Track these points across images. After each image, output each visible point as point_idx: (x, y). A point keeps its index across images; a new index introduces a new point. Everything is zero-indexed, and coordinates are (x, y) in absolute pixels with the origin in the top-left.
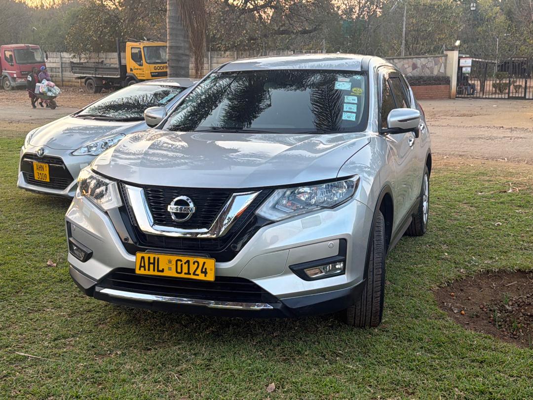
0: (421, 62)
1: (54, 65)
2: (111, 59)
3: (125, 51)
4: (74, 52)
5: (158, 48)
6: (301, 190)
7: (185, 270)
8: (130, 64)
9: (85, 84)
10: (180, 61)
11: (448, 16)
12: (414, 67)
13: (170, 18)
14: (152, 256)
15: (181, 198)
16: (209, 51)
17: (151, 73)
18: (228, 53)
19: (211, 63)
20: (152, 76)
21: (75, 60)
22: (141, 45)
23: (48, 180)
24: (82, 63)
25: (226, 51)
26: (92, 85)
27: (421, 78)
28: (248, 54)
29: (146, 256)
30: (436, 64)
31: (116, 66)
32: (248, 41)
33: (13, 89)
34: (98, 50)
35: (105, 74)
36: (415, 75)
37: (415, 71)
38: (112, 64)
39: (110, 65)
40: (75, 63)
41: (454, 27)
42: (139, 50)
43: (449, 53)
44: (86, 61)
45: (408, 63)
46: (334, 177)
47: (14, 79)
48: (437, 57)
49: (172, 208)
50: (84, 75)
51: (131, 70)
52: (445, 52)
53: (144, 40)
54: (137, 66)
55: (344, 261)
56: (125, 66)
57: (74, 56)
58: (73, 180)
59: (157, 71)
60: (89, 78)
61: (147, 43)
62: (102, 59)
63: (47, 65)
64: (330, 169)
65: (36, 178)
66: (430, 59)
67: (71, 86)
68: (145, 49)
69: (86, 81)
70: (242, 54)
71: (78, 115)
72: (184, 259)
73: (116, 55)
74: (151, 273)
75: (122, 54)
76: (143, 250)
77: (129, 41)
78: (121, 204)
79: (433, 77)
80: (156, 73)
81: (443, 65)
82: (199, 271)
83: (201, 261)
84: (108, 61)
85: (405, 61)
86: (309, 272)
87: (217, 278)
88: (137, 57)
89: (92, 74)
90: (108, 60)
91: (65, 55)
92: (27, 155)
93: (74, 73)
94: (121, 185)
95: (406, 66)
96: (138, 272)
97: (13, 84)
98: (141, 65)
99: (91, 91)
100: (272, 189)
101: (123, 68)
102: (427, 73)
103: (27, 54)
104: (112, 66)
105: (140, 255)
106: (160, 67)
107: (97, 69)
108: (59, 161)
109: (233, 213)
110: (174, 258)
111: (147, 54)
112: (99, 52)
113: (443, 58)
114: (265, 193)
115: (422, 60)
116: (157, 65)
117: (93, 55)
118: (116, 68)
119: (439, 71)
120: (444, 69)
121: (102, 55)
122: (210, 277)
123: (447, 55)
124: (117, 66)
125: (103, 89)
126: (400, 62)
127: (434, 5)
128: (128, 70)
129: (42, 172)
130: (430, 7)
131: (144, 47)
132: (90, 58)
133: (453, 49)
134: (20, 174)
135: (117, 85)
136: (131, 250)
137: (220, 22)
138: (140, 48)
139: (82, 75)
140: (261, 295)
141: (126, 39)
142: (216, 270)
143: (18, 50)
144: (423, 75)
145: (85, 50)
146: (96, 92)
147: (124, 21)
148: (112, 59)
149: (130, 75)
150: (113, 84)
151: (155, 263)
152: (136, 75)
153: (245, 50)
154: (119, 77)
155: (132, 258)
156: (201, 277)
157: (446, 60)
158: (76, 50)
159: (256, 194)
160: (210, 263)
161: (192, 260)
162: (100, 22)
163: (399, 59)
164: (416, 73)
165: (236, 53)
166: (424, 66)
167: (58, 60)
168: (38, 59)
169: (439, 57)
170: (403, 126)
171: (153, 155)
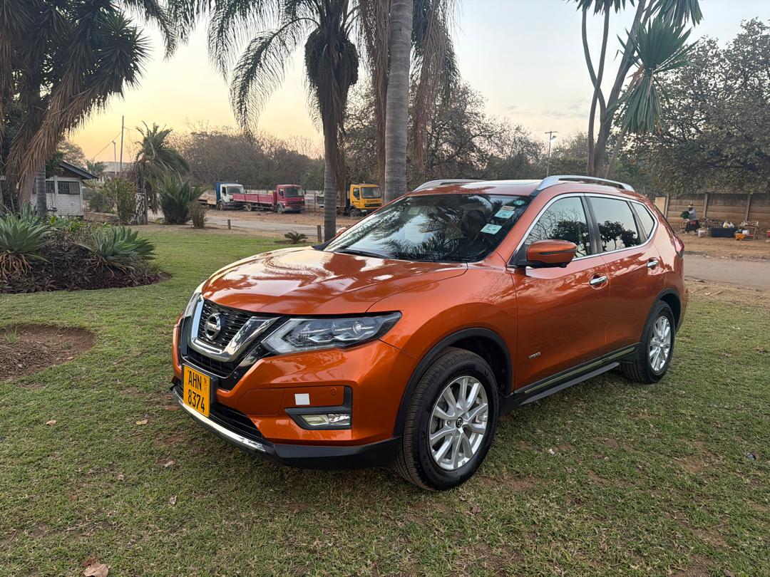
1: (311, 198)
5: (372, 188)
8: (352, 198)
17: (365, 204)
22: (359, 186)
33: (283, 213)
40: (320, 197)
47: (284, 206)
51: (353, 202)
53: (362, 183)
54: (356, 200)
56: (349, 200)
61: (363, 185)
63: (305, 198)
75: (348, 192)
77: (352, 184)
80: (367, 204)
88: (357, 194)
91: (317, 192)
93: (319, 203)
97: (283, 210)
98: (359, 199)
103: (293, 191)
106: (371, 201)
111: (363, 192)
116: (368, 200)
118: (343, 201)
128: (351, 202)
131: (361, 188)
135: (343, 212)
138: (359, 189)
139: (323, 205)
141: (351, 182)
143: (288, 188)
149: (352, 205)
152: (356, 206)
154: (345, 206)
167: (313, 195)
168: (300, 194)
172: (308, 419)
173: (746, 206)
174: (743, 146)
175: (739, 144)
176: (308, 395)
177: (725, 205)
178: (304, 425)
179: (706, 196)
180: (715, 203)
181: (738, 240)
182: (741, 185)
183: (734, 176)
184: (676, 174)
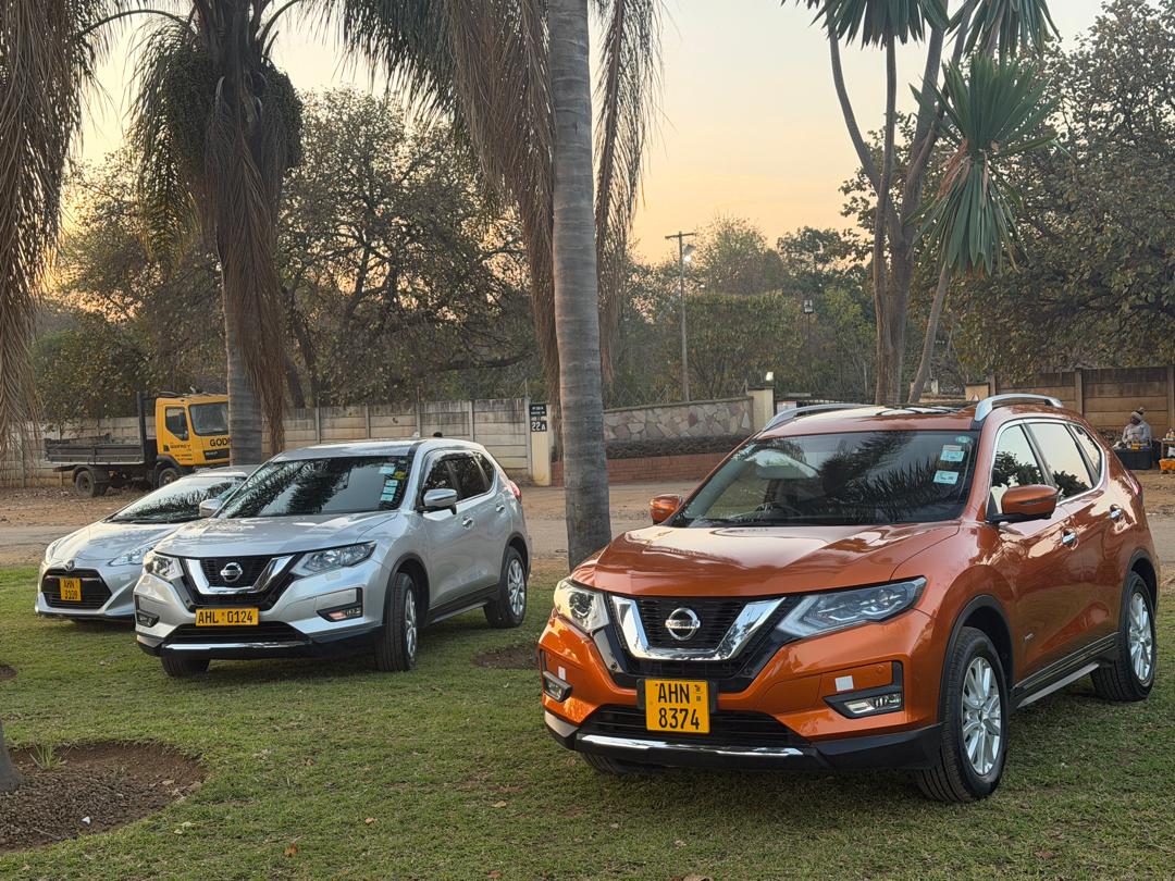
0: (704, 411)
2: (125, 430)
3: (153, 414)
4: (50, 420)
5: (217, 405)
6: (329, 553)
7: (235, 619)
8: (164, 437)
9: (75, 481)
10: (247, 439)
11: (773, 323)
12: (693, 420)
13: (231, 381)
14: (208, 611)
15: (232, 564)
16: (316, 406)
17: (204, 452)
18: (351, 409)
19: (320, 428)
20: (207, 458)
21: (54, 436)
22: (185, 402)
23: (79, 599)
24: (67, 441)
25: (347, 404)
26: (87, 481)
27: (706, 439)
28: (390, 408)
29: (204, 611)
30: (733, 414)
31: (134, 443)
32: (388, 386)
34: (98, 414)
35: (115, 459)
36: (696, 435)
37: (695, 428)
38: (128, 438)
39: (124, 440)
40: (54, 442)
41: (786, 342)
42: (181, 411)
43: (756, 394)
44: (74, 435)
45: (680, 415)
46: (354, 542)
48: (732, 402)
49: (224, 573)
50: (72, 463)
51: (166, 448)
52: (748, 394)
53: (191, 392)
54: (177, 441)
55: (361, 606)
56: (154, 442)
57: (51, 427)
58: (111, 595)
59: (214, 448)
60: (83, 469)
61: (195, 399)
62: (107, 431)
64: (352, 537)
65: (63, 598)
66: (721, 406)
67: (43, 487)
68: (193, 409)
69: (76, 474)
70: (378, 409)
71: (113, 519)
72: (234, 611)
73: (134, 422)
74: (209, 624)
75: (147, 420)
76: (201, 608)
77: (161, 396)
78: (182, 574)
79: (727, 437)
80: (213, 451)
81: (746, 414)
82: (246, 619)
83: (247, 610)
84: (118, 434)
85: (674, 411)
86: (333, 615)
87: (260, 623)
88: (176, 425)
89: (89, 460)
90: (119, 431)
92: (50, 572)
93: (52, 460)
94: (182, 560)
95: (678, 420)
96: (197, 624)
98: (185, 439)
99: (86, 494)
100: (304, 553)
101: (150, 446)
102: (718, 430)
104: (127, 442)
105: (198, 611)
106: (222, 441)
107: (98, 451)
108: (94, 573)
109: (276, 572)
110: (226, 611)
111: (197, 416)
112: (101, 417)
113: (746, 403)
114: (298, 556)
115: (706, 407)
116: (215, 438)
117: (88, 423)
118: (135, 448)
119: (740, 426)
120: (748, 421)
121: (107, 423)
122: (255, 622)
123: (752, 398)
124: (139, 442)
125: (110, 488)
126: (665, 413)
127: (746, 303)
128: (160, 450)
129: (71, 589)
130: (740, 307)
131: (190, 406)
132: (82, 429)
133: (763, 386)
134: (40, 595)
135: (136, 479)
136: (192, 610)
137: (334, 354)
138: (184, 409)
139: (67, 464)
140: (296, 634)
141: (155, 391)
142: (259, 617)
144: (709, 434)
145: (72, 415)
146: (95, 495)
147: (150, 359)
148: (127, 430)
149: (165, 457)
150: (128, 477)
151: (211, 617)
152: (176, 458)
153: (384, 403)
154: (141, 462)
155: (193, 615)
156: (248, 623)
157: (751, 406)
158: (54, 416)
159: (291, 557)
160: (254, 612)
161: (240, 610)
162: (104, 361)
163: (663, 407)
164: (698, 431)
165: (367, 408)
166: (710, 419)
169: (737, 401)
170: (439, 504)
171: (205, 537)
172: (852, 707)
173: (1166, 395)
174: (1149, 269)
175: (1141, 265)
176: (850, 677)
177: (1121, 394)
178: (849, 715)
179: (1079, 377)
180: (1101, 392)
181: (1166, 472)
182: (1150, 347)
183: (1132, 326)
184: (1013, 334)
